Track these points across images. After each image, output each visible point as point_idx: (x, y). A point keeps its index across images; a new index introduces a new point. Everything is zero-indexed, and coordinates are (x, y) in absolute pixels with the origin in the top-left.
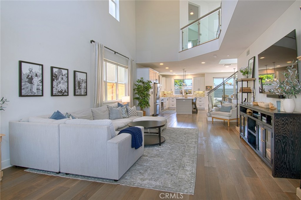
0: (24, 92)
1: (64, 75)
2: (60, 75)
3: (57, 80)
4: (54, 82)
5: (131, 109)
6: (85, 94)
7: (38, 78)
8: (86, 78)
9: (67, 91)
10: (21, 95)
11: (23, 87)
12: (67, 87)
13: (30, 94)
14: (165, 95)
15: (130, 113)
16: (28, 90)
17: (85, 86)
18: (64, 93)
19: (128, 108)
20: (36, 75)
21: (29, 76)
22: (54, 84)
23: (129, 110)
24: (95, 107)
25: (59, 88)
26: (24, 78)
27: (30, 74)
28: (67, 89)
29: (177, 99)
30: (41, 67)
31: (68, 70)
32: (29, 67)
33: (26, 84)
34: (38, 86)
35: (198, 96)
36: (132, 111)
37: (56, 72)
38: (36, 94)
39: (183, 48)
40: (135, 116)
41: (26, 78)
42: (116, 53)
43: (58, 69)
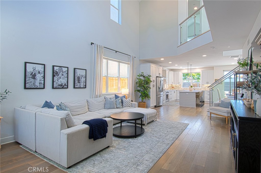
0: (28, 86)
1: (64, 71)
2: (60, 72)
3: (57, 76)
4: (55, 77)
5: (125, 101)
6: (84, 87)
7: (40, 75)
8: (85, 74)
9: (67, 85)
10: (25, 88)
11: (27, 82)
12: (67, 81)
13: (33, 87)
14: (173, 87)
15: (125, 104)
16: (31, 84)
17: (85, 80)
18: (64, 86)
19: (123, 99)
20: (39, 73)
21: (32, 73)
22: (54, 79)
23: (124, 101)
24: (94, 98)
25: (60, 82)
26: (28, 75)
27: (33, 72)
28: (67, 83)
29: (180, 92)
30: (43, 66)
31: (68, 68)
32: (33, 66)
33: (30, 80)
34: (41, 81)
35: (207, 89)
36: (126, 102)
37: (57, 70)
38: (38, 87)
39: (181, 43)
40: (129, 107)
41: (30, 75)
42: (117, 52)
43: (59, 67)
